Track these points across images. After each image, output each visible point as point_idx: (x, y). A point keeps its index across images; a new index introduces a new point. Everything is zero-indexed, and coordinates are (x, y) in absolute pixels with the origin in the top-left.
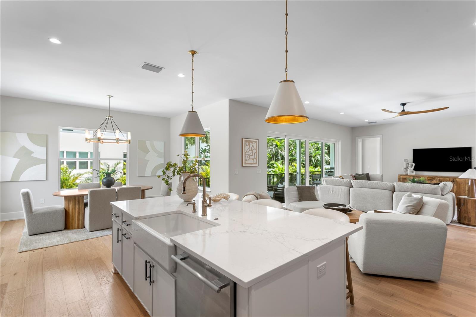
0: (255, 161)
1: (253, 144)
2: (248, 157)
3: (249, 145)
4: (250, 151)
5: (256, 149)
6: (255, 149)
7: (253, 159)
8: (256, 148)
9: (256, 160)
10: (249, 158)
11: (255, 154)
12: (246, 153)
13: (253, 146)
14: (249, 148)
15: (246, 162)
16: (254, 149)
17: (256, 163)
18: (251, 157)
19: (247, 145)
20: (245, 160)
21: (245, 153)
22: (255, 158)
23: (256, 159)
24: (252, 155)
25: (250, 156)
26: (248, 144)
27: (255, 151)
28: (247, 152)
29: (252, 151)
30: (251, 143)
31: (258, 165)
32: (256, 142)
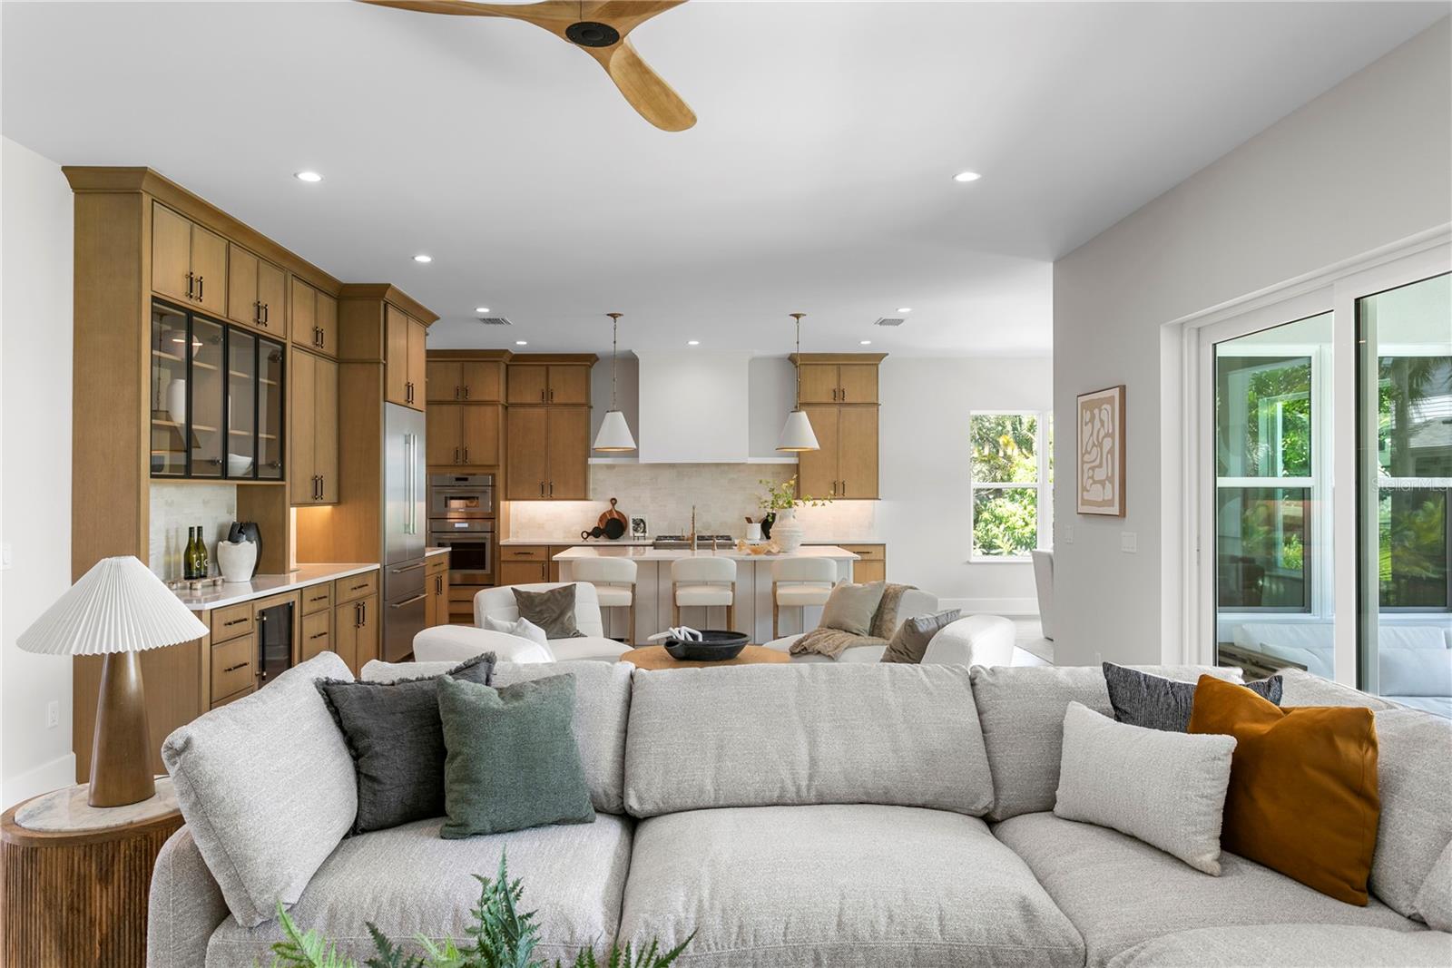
0: (1110, 492)
1: (1104, 415)
2: (1091, 473)
3: (1093, 419)
4: (1094, 445)
5: (1113, 436)
6: (1107, 435)
7: (1102, 483)
8: (1111, 430)
9: (1110, 486)
10: (1092, 477)
11: (1109, 456)
12: (1087, 458)
13: (1103, 423)
14: (1092, 433)
15: (1087, 496)
17: (1110, 503)
18: (1098, 474)
19: (1086, 423)
20: (1084, 489)
21: (1083, 456)
22: (1108, 478)
23: (1112, 481)
24: (1100, 466)
25: (1093, 469)
26: (1087, 416)
27: (1107, 443)
28: (1087, 452)
29: (1100, 445)
30: (1096, 411)
31: (1115, 510)
32: (1110, 400)
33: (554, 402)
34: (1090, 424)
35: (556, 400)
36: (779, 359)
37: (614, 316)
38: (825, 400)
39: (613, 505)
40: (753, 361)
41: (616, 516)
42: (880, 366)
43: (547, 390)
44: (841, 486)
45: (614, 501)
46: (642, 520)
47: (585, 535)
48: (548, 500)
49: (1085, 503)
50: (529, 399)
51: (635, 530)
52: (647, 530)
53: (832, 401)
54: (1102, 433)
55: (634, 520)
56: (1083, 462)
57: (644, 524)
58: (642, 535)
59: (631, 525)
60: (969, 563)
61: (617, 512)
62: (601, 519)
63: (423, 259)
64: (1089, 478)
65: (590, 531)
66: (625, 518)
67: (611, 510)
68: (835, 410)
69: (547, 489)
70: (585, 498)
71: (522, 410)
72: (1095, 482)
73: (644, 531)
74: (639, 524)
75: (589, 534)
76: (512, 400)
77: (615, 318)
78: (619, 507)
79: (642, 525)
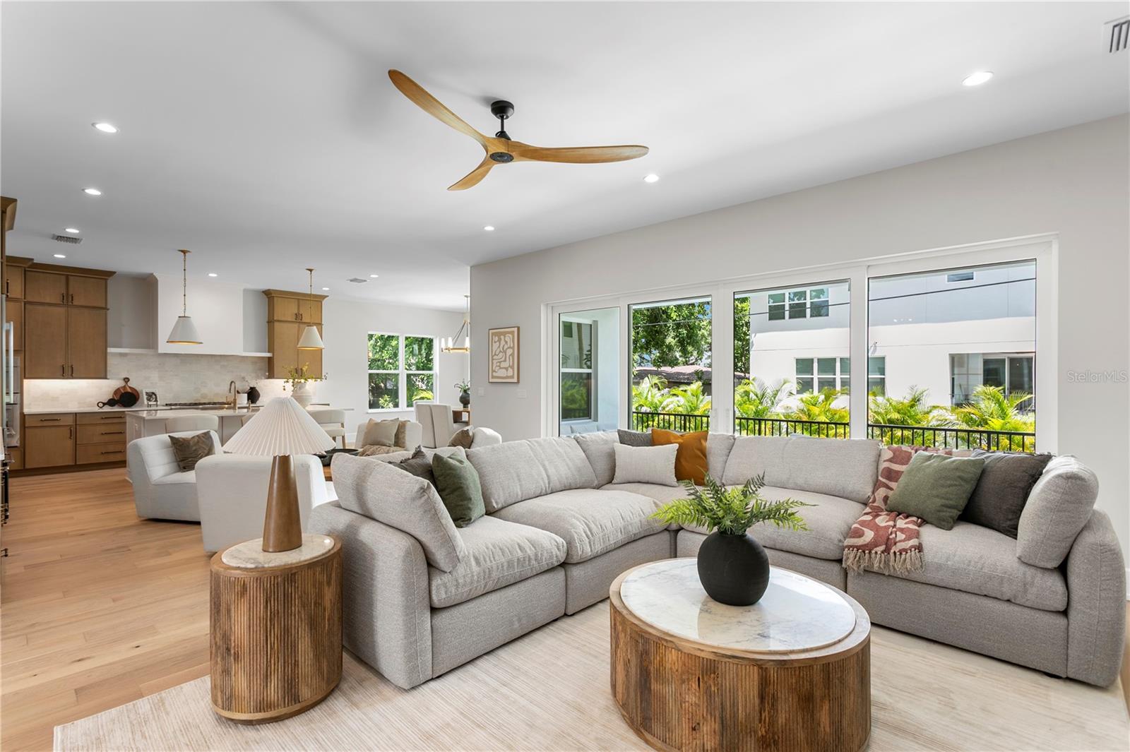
0: (510, 373)
1: (507, 339)
2: (498, 364)
3: (500, 340)
4: (500, 351)
5: (513, 348)
7: (507, 369)
8: (512, 346)
9: (511, 370)
10: (499, 366)
11: (511, 358)
12: (495, 357)
13: (506, 342)
14: (499, 347)
15: (494, 374)
16: (508, 348)
17: (510, 377)
18: (503, 365)
19: (495, 342)
20: (493, 371)
21: (493, 356)
22: (509, 366)
23: (512, 367)
24: (505, 361)
25: (500, 362)
26: (497, 339)
27: (509, 352)
28: (495, 354)
29: (504, 352)
30: (502, 337)
31: (515, 380)
32: (512, 333)
33: (74, 304)
34: (498, 343)
35: (75, 303)
36: (256, 292)
37: (184, 252)
38: (289, 320)
39: (127, 382)
40: (246, 291)
41: (129, 390)
42: (323, 303)
43: (67, 294)
44: (300, 371)
45: (127, 380)
46: (153, 393)
47: (101, 405)
48: (70, 378)
49: (493, 377)
50: (48, 300)
51: (149, 400)
52: (158, 400)
53: (294, 320)
54: (506, 347)
55: (147, 393)
56: (493, 360)
57: (155, 395)
58: (155, 403)
59: (145, 397)
60: (368, 413)
61: (130, 387)
62: (116, 392)
63: (93, 192)
64: (497, 366)
65: (106, 402)
66: (137, 392)
67: (124, 387)
68: (296, 325)
69: (68, 370)
70: (106, 378)
71: (40, 308)
72: (501, 368)
73: (156, 401)
74: (151, 396)
75: (104, 404)
76: (29, 299)
77: (185, 253)
78: (132, 384)
79: (154, 397)
